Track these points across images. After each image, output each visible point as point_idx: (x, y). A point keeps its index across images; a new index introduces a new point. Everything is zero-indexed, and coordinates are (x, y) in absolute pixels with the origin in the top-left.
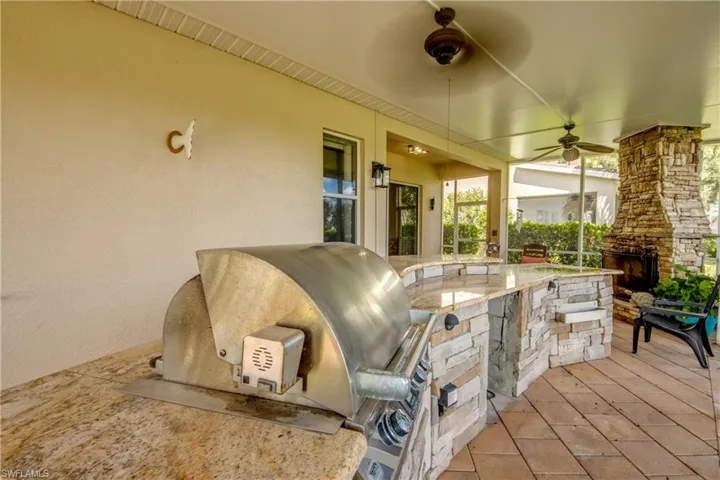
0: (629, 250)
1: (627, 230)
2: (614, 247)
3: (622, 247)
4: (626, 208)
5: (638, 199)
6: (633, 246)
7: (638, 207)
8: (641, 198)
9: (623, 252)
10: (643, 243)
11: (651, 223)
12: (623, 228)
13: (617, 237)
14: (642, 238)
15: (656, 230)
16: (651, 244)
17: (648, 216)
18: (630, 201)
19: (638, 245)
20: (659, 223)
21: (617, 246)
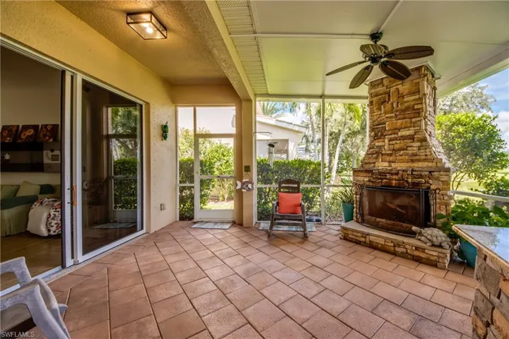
0: (391, 183)
1: (382, 165)
2: (369, 181)
3: (380, 181)
4: (380, 144)
5: (396, 136)
6: (396, 180)
7: (396, 143)
8: (400, 134)
9: (382, 186)
10: (410, 177)
11: (414, 158)
12: (377, 163)
13: (374, 172)
14: (408, 173)
15: (422, 165)
16: (421, 178)
17: (411, 151)
18: (384, 138)
19: (403, 179)
20: (424, 157)
21: (374, 180)
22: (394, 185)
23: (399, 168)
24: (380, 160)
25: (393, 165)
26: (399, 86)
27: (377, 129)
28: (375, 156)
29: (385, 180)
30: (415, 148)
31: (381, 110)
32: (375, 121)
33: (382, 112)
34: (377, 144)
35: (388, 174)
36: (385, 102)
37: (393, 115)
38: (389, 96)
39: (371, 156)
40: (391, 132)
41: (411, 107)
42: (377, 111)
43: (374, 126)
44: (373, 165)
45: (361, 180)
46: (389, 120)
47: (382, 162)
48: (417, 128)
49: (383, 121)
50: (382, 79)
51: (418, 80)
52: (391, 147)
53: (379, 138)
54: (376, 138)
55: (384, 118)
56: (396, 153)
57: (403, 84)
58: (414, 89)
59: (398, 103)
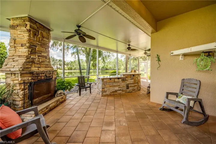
3: (37, 78)
4: (34, 57)
5: (41, 55)
6: (44, 76)
7: (41, 58)
8: (43, 54)
9: (38, 80)
10: (48, 74)
11: (47, 66)
12: (32, 68)
13: (34, 73)
14: (48, 72)
15: (49, 69)
16: (50, 74)
17: (46, 63)
18: (35, 54)
19: (46, 76)
20: (49, 66)
21: (34, 78)
22: (43, 79)
23: (45, 71)
24: (33, 66)
25: (39, 69)
26: (43, 32)
27: (31, 48)
28: (31, 63)
29: (39, 77)
30: (47, 62)
31: (34, 38)
32: (31, 43)
33: (35, 40)
34: (32, 57)
35: (41, 73)
36: (36, 35)
37: (40, 44)
38: (38, 33)
39: (28, 63)
40: (39, 52)
41: (46, 44)
42: (33, 37)
43: (31, 45)
44: (30, 69)
45: (27, 79)
46: (38, 45)
47: (34, 67)
48: (48, 54)
49: (35, 45)
50: (36, 21)
51: (48, 34)
52: (39, 60)
53: (33, 53)
54: (31, 53)
55: (35, 43)
56: (40, 63)
57: (44, 31)
58: (47, 37)
59: (42, 39)
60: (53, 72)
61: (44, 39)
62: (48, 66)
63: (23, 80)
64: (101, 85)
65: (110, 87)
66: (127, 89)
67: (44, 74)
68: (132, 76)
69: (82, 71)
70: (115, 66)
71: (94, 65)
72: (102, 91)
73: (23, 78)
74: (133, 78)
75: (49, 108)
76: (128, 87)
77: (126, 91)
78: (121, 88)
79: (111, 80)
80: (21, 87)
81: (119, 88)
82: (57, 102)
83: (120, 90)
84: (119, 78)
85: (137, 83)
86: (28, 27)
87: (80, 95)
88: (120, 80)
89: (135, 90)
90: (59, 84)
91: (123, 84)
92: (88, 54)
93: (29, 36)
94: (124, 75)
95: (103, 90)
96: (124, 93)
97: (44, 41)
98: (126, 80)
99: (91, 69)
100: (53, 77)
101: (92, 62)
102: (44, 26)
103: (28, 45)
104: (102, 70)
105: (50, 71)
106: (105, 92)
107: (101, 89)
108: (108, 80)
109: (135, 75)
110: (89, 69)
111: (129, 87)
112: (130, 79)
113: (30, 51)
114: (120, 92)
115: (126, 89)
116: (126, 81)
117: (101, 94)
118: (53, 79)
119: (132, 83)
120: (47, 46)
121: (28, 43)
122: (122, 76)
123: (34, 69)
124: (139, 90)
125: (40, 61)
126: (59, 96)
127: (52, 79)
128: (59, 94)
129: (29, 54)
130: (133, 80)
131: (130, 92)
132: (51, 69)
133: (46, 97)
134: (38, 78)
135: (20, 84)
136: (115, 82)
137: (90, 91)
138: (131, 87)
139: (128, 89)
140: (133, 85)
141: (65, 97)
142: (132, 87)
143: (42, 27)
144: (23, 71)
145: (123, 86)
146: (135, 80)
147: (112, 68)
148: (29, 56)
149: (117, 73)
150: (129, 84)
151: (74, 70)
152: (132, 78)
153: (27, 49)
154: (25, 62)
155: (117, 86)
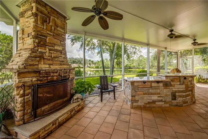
0: (53, 78)
2: (38, 80)
3: (45, 78)
4: (43, 51)
5: (53, 48)
6: (56, 76)
7: (54, 53)
8: (56, 48)
10: (63, 73)
11: (62, 63)
12: (40, 65)
13: (41, 72)
14: (62, 71)
15: (65, 66)
16: (66, 73)
17: (61, 59)
18: (45, 47)
19: (59, 75)
20: (66, 63)
21: (41, 79)
22: (55, 79)
23: (58, 69)
24: (42, 63)
25: (51, 66)
26: (56, 19)
27: (39, 39)
28: (38, 59)
29: (50, 77)
30: (63, 58)
31: (44, 26)
32: (39, 31)
33: (45, 28)
34: (39, 50)
35: (52, 72)
36: (47, 22)
37: (52, 34)
38: (50, 20)
39: (34, 59)
40: (50, 45)
41: (61, 35)
42: (41, 24)
43: (38, 35)
44: (36, 66)
45: (29, 80)
46: (49, 36)
47: (44, 64)
48: (63, 48)
49: (44, 34)
50: (46, 4)
51: (64, 23)
52: (50, 54)
53: (42, 46)
54: (39, 45)
55: (45, 32)
56: (53, 59)
57: (58, 18)
58: (62, 26)
59: (55, 28)
60: (70, 70)
61: (58, 29)
62: (64, 63)
63: (22, 81)
64: (130, 91)
65: (144, 94)
66: (173, 99)
67: (57, 72)
68: (182, 79)
69: (106, 69)
70: (139, 64)
71: (119, 64)
72: (132, 101)
73: (23, 79)
74: (184, 82)
75: (57, 123)
76: (174, 97)
77: (171, 103)
78: (161, 98)
79: (146, 84)
80: (20, 92)
81: (158, 97)
82: (71, 112)
83: (161, 101)
84: (158, 82)
85: (190, 91)
86: (34, 10)
87: (102, 101)
88: (161, 84)
89: (187, 102)
90: (77, 86)
91: (167, 92)
92: (112, 52)
93: (36, 21)
94: (166, 77)
95: (134, 98)
96: (167, 107)
97: (58, 30)
98: (171, 85)
99: (115, 68)
100: (70, 77)
101: (116, 60)
102: (57, 11)
103: (33, 34)
104: (125, 68)
105: (65, 69)
106: (135, 102)
107: (131, 97)
108: (140, 84)
109: (187, 78)
110: (113, 67)
111: (177, 97)
112: (179, 83)
113: (36, 43)
114: (160, 103)
115: (171, 100)
116: (171, 87)
117: (129, 103)
118: (70, 79)
119: (183, 91)
120: (63, 37)
121: (34, 31)
122: (164, 79)
123: (43, 66)
124: (194, 103)
125: (52, 57)
126: (76, 102)
127: (68, 79)
128: (75, 99)
129: (35, 47)
130: (184, 86)
131: (180, 106)
132: (68, 67)
133: (60, 102)
134: (47, 79)
135: (18, 87)
136: (151, 87)
137: (113, 96)
138: (180, 96)
139: (175, 99)
140: (184, 94)
141: (83, 103)
142: (183, 96)
143: (55, 13)
144: (25, 68)
145: (166, 95)
146: (187, 87)
147: (136, 66)
148: (36, 49)
149: (148, 72)
150: (176, 92)
151: (100, 68)
152: (182, 83)
153: (32, 40)
154: (29, 57)
155: (155, 94)
